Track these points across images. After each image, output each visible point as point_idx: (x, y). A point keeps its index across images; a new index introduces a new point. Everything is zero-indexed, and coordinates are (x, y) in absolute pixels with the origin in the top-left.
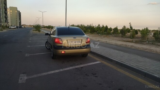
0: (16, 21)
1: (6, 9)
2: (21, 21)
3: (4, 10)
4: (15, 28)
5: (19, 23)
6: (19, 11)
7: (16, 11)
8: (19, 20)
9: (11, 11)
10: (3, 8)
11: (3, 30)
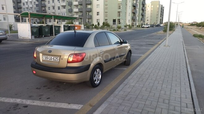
0: (157, 18)
1: (144, 5)
2: (163, 18)
3: (142, 6)
4: (149, 27)
5: (161, 20)
6: (162, 6)
7: (158, 6)
8: (161, 16)
9: (152, 7)
10: (141, 3)
11: (126, 30)
